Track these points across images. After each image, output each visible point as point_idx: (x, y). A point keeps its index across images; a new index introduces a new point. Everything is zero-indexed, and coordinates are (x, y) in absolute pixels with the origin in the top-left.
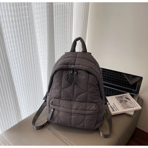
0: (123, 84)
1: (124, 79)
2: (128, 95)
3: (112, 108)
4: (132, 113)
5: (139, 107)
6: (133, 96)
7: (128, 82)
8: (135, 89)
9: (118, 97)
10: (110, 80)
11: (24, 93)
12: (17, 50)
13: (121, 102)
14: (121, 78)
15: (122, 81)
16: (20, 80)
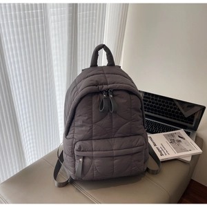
0: (174, 116)
1: (175, 109)
2: (182, 132)
3: (160, 151)
4: (189, 159)
5: (198, 150)
6: (188, 134)
7: (181, 113)
8: (192, 124)
9: (168, 135)
10: (156, 111)
11: (31, 126)
12: (22, 62)
13: (172, 142)
14: (171, 108)
15: (173, 112)
16: (25, 108)
